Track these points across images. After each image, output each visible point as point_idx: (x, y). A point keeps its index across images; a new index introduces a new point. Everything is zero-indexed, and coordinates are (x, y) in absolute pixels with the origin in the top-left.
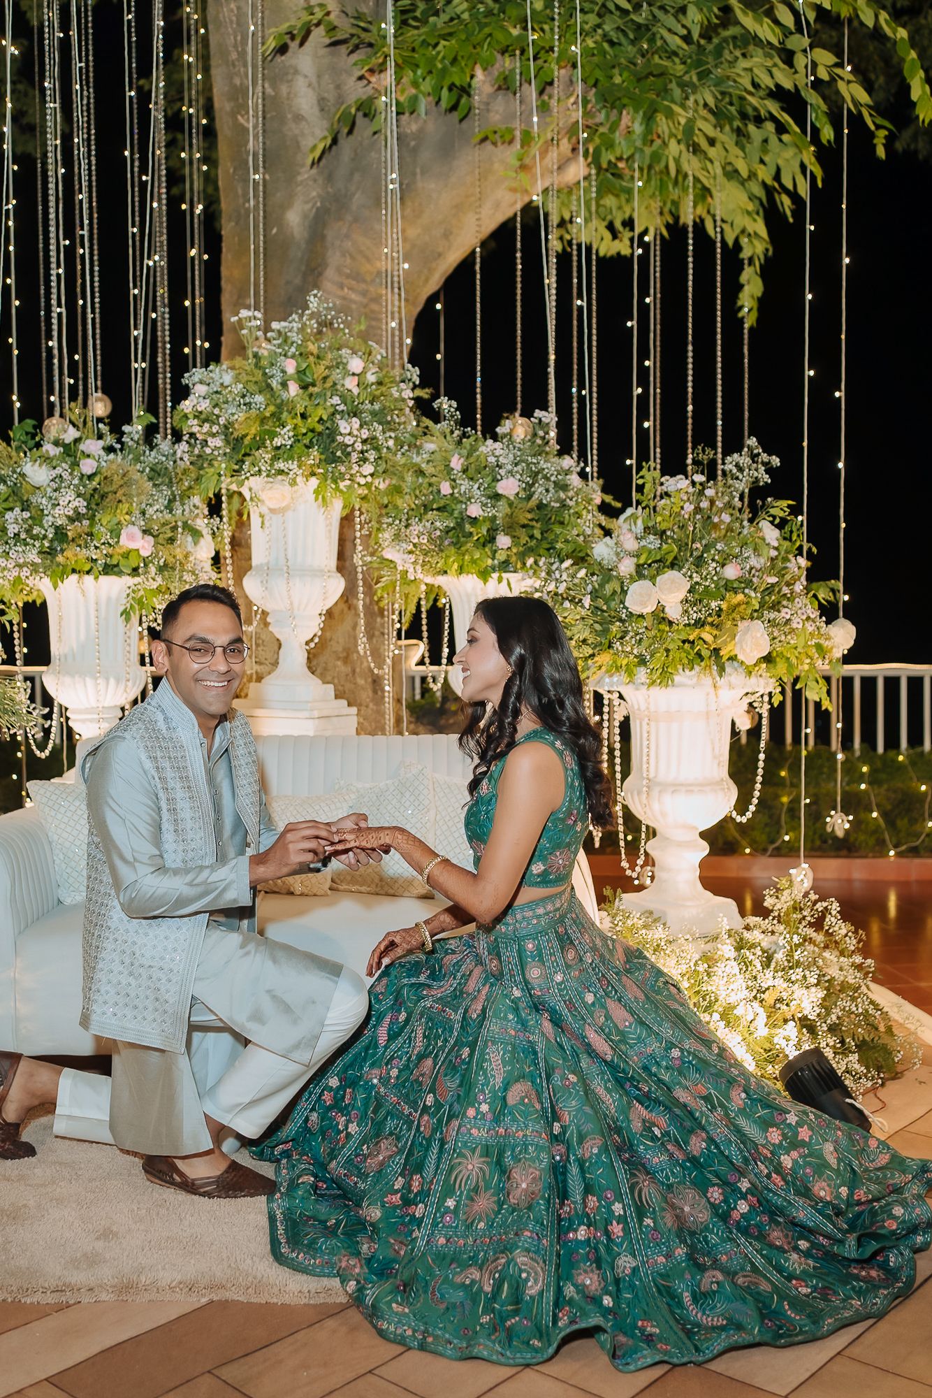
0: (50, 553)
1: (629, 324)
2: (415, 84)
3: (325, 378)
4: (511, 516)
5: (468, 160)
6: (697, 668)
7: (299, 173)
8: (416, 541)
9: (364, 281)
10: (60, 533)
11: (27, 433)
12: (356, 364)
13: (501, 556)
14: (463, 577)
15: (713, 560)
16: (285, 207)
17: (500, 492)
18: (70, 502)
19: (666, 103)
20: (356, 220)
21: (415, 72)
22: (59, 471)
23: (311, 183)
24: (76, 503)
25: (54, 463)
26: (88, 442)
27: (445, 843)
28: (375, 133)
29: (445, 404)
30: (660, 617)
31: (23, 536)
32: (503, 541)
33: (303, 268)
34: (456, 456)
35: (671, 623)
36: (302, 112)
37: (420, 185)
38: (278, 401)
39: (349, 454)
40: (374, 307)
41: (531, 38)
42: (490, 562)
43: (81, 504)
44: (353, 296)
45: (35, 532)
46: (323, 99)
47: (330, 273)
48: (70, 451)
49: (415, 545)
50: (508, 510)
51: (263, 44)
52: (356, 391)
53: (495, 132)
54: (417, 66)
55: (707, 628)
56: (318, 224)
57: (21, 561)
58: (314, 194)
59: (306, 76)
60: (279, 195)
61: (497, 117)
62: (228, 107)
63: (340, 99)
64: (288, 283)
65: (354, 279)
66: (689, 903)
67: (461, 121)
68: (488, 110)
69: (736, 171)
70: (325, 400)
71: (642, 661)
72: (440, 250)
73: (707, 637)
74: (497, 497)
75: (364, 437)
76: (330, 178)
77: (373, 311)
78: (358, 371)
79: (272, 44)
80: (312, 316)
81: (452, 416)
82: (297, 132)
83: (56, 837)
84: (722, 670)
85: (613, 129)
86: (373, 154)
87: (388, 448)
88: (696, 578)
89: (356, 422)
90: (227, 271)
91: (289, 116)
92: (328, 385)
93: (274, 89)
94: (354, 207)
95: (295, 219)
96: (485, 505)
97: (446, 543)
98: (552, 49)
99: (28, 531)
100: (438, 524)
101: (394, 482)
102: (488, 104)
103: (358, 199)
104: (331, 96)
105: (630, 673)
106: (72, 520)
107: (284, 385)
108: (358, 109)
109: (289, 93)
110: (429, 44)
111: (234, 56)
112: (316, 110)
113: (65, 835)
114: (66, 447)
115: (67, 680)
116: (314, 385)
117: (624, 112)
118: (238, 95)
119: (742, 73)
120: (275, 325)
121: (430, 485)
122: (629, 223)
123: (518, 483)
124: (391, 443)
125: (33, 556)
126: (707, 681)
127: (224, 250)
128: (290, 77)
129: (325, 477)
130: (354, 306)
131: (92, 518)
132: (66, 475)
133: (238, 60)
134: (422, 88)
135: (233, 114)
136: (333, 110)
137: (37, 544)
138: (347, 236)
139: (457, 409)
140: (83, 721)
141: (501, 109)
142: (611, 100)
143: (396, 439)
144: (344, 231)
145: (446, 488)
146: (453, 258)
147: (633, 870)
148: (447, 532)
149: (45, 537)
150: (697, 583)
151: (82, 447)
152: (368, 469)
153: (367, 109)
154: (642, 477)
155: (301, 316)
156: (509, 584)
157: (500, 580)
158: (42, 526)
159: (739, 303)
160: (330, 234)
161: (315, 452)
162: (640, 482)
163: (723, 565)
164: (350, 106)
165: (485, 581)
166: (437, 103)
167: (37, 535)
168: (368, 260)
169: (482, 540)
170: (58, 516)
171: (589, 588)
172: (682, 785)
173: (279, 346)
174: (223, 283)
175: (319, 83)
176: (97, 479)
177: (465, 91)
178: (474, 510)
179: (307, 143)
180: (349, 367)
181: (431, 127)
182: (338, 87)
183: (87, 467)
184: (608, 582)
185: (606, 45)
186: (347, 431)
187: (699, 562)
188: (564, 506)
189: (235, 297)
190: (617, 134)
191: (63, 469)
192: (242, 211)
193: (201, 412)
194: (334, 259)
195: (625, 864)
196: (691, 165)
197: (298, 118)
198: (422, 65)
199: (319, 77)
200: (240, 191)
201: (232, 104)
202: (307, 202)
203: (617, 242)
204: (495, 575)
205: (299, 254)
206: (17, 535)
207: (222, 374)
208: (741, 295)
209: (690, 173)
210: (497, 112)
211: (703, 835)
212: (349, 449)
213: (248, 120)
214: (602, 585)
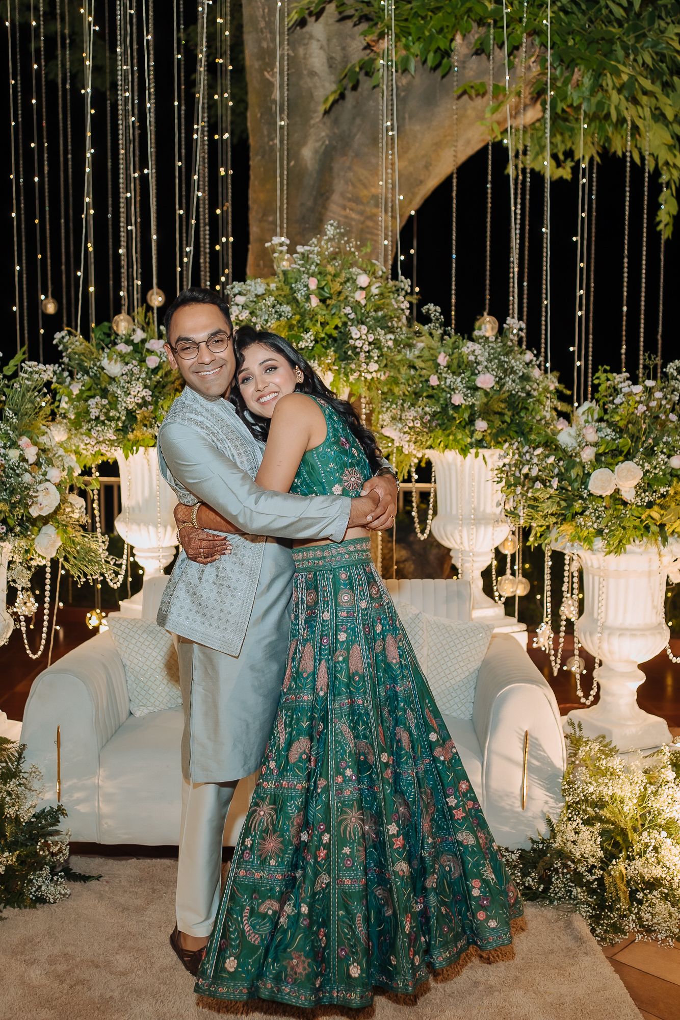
0: (123, 431)
1: (574, 239)
2: (407, 47)
3: (340, 293)
4: (486, 404)
5: (448, 107)
6: (645, 539)
7: (312, 118)
8: (411, 425)
9: (362, 203)
10: (131, 414)
11: (104, 333)
12: (363, 280)
13: (478, 436)
14: (447, 452)
15: (662, 452)
16: (302, 143)
17: (479, 385)
18: (139, 391)
19: (613, 63)
20: (357, 155)
21: (407, 39)
22: (130, 366)
23: (321, 125)
24: (144, 393)
25: (127, 360)
26: (152, 341)
27: (435, 673)
28: (374, 87)
29: (432, 309)
30: (616, 498)
31: (102, 418)
32: (481, 425)
33: (314, 193)
34: (443, 354)
35: (625, 504)
36: (316, 70)
37: (407, 127)
38: (302, 310)
39: (358, 353)
40: (370, 223)
41: (505, 11)
42: (469, 440)
43: (147, 393)
44: (353, 215)
45: (111, 414)
46: (332, 58)
47: (336, 197)
48: (139, 351)
49: (410, 428)
50: (485, 400)
51: (288, 15)
52: (363, 302)
53: (472, 87)
54: (410, 34)
55: (656, 508)
56: (327, 158)
57: (101, 439)
58: (323, 134)
59: (318, 41)
60: (296, 135)
61: (472, 73)
62: (257, 65)
63: (346, 59)
64: (302, 204)
65: (354, 202)
66: (630, 723)
67: (443, 77)
68: (464, 68)
69: (663, 115)
70: (340, 310)
71: (600, 532)
72: (422, 178)
73: (655, 515)
74: (476, 389)
75: (371, 340)
76: (336, 122)
77: (368, 227)
78: (364, 285)
79: (295, 16)
80: (330, 240)
81: (437, 319)
82: (310, 85)
83: (128, 663)
84: (665, 540)
85: (566, 82)
86: (371, 103)
87: (388, 347)
88: (647, 466)
89: (364, 329)
90: (256, 195)
91: (305, 72)
92: (341, 298)
93: (293, 51)
94: (356, 146)
95: (308, 153)
96: (466, 395)
97: (434, 424)
98: (521, 20)
99: (106, 414)
100: (427, 409)
101: (392, 374)
102: (464, 62)
103: (359, 139)
104: (338, 56)
105: (590, 543)
106: (140, 406)
107: (308, 299)
108: (361, 69)
109: (305, 54)
110: (419, 16)
111: (262, 24)
112: (326, 68)
113: (136, 661)
114: (135, 346)
115: (135, 527)
116: (330, 298)
117: (576, 70)
118: (266, 57)
119: (675, 38)
120: (300, 249)
121: (420, 376)
122: (569, 154)
123: (493, 378)
124: (390, 343)
125: (110, 435)
126: (653, 549)
127: (252, 177)
128: (306, 41)
129: (338, 372)
130: (353, 223)
131: (156, 403)
132: (136, 370)
133: (265, 28)
134: (412, 50)
135: (261, 71)
136: (339, 67)
137: (113, 424)
138: (350, 169)
139: (441, 314)
140: (147, 558)
141: (474, 67)
142: (566, 61)
143: (395, 341)
144: (348, 164)
145: (434, 381)
146: (432, 183)
147: (587, 699)
148: (434, 416)
149: (119, 418)
150: (648, 471)
151: (147, 345)
152: (374, 367)
153: (368, 69)
154: (598, 378)
155: (319, 241)
156: (484, 459)
157: (477, 455)
158: (117, 410)
159: (658, 219)
160: (336, 166)
161: (331, 352)
162: (596, 382)
163: (669, 457)
164: (354, 66)
165: (465, 456)
166: (424, 62)
167: (113, 417)
168: (365, 186)
169: (463, 423)
170: (130, 402)
171: (556, 471)
172: (627, 629)
173: (302, 266)
174: (250, 203)
175: (328, 45)
176: (160, 373)
177: (446, 53)
178: (457, 399)
179: (320, 94)
180: (358, 282)
181: (417, 81)
182: (344, 49)
183: (152, 362)
184: (573, 468)
185: (561, 14)
186: (358, 336)
187: (650, 453)
188: (529, 394)
189: (260, 215)
190: (570, 86)
191: (133, 366)
192: (267, 148)
193: (242, 321)
194: (339, 186)
195: (580, 693)
196: (630, 113)
197: (313, 74)
198: (413, 34)
199: (329, 40)
200: (266, 133)
201: (260, 63)
202: (317, 141)
203: (560, 169)
204: (473, 451)
205: (312, 182)
206: (97, 418)
207: (256, 286)
208: (659, 213)
209: (629, 119)
210: (471, 69)
211: (642, 667)
212: (358, 350)
213: (273, 75)
214: (567, 470)
